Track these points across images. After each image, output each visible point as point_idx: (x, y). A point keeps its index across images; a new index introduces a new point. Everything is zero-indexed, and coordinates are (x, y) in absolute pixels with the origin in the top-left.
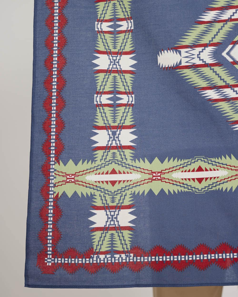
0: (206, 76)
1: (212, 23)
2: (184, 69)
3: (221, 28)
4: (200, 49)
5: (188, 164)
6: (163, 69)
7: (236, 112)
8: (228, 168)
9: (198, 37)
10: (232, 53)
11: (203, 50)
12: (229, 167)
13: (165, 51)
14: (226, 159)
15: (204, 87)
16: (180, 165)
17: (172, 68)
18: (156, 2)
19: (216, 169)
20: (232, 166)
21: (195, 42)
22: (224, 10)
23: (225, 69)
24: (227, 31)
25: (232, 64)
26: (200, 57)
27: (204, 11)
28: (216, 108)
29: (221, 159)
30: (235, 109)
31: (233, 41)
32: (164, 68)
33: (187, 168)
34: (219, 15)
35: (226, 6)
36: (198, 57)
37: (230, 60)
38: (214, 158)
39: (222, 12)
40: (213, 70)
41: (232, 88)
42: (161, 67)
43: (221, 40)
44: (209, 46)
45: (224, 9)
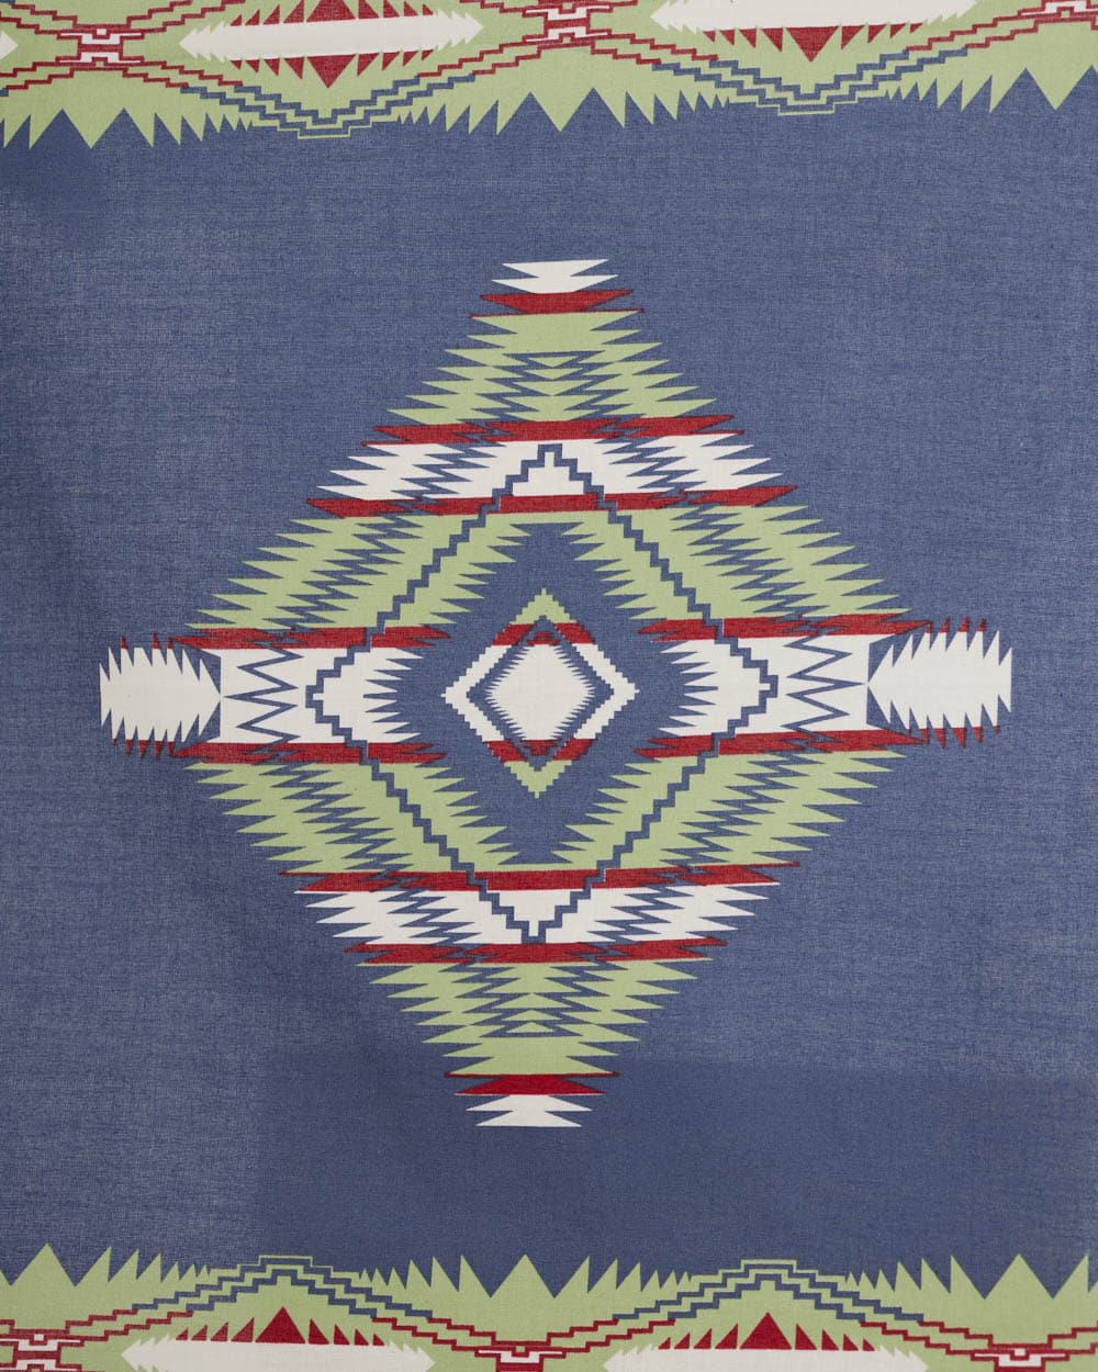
0: (350, 810)
1: (400, 513)
2: (229, 761)
3: (447, 546)
4: (325, 657)
5: (218, 1293)
6: (123, 748)
7: (498, 1027)
8: (434, 1335)
9: (322, 588)
10: (500, 694)
11: (339, 662)
12: (443, 1333)
13: (136, 649)
14: (429, 1282)
15: (333, 874)
16: (172, 1297)
17: (172, 752)
18: (103, 372)
19: (369, 1338)
20: (456, 1328)
21: (299, 617)
22: (476, 441)
23: (455, 781)
24: (481, 565)
25: (496, 755)
26: (321, 702)
27: (364, 444)
28: (394, 996)
29: (404, 1278)
30: (496, 1011)
31: (513, 623)
32: (131, 743)
33: (212, 1320)
34: (447, 470)
35: (487, 422)
36: (310, 703)
37: (489, 733)
38: (365, 1273)
39: (461, 456)
40: (390, 785)
41: (489, 892)
42: (114, 736)
43: (445, 615)
44: (377, 644)
45: (476, 437)
